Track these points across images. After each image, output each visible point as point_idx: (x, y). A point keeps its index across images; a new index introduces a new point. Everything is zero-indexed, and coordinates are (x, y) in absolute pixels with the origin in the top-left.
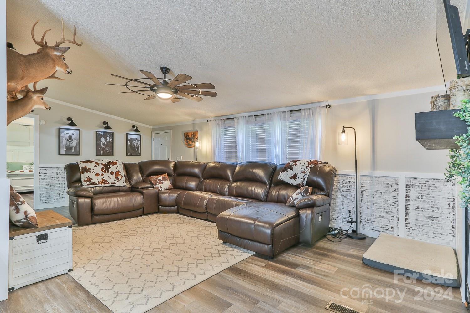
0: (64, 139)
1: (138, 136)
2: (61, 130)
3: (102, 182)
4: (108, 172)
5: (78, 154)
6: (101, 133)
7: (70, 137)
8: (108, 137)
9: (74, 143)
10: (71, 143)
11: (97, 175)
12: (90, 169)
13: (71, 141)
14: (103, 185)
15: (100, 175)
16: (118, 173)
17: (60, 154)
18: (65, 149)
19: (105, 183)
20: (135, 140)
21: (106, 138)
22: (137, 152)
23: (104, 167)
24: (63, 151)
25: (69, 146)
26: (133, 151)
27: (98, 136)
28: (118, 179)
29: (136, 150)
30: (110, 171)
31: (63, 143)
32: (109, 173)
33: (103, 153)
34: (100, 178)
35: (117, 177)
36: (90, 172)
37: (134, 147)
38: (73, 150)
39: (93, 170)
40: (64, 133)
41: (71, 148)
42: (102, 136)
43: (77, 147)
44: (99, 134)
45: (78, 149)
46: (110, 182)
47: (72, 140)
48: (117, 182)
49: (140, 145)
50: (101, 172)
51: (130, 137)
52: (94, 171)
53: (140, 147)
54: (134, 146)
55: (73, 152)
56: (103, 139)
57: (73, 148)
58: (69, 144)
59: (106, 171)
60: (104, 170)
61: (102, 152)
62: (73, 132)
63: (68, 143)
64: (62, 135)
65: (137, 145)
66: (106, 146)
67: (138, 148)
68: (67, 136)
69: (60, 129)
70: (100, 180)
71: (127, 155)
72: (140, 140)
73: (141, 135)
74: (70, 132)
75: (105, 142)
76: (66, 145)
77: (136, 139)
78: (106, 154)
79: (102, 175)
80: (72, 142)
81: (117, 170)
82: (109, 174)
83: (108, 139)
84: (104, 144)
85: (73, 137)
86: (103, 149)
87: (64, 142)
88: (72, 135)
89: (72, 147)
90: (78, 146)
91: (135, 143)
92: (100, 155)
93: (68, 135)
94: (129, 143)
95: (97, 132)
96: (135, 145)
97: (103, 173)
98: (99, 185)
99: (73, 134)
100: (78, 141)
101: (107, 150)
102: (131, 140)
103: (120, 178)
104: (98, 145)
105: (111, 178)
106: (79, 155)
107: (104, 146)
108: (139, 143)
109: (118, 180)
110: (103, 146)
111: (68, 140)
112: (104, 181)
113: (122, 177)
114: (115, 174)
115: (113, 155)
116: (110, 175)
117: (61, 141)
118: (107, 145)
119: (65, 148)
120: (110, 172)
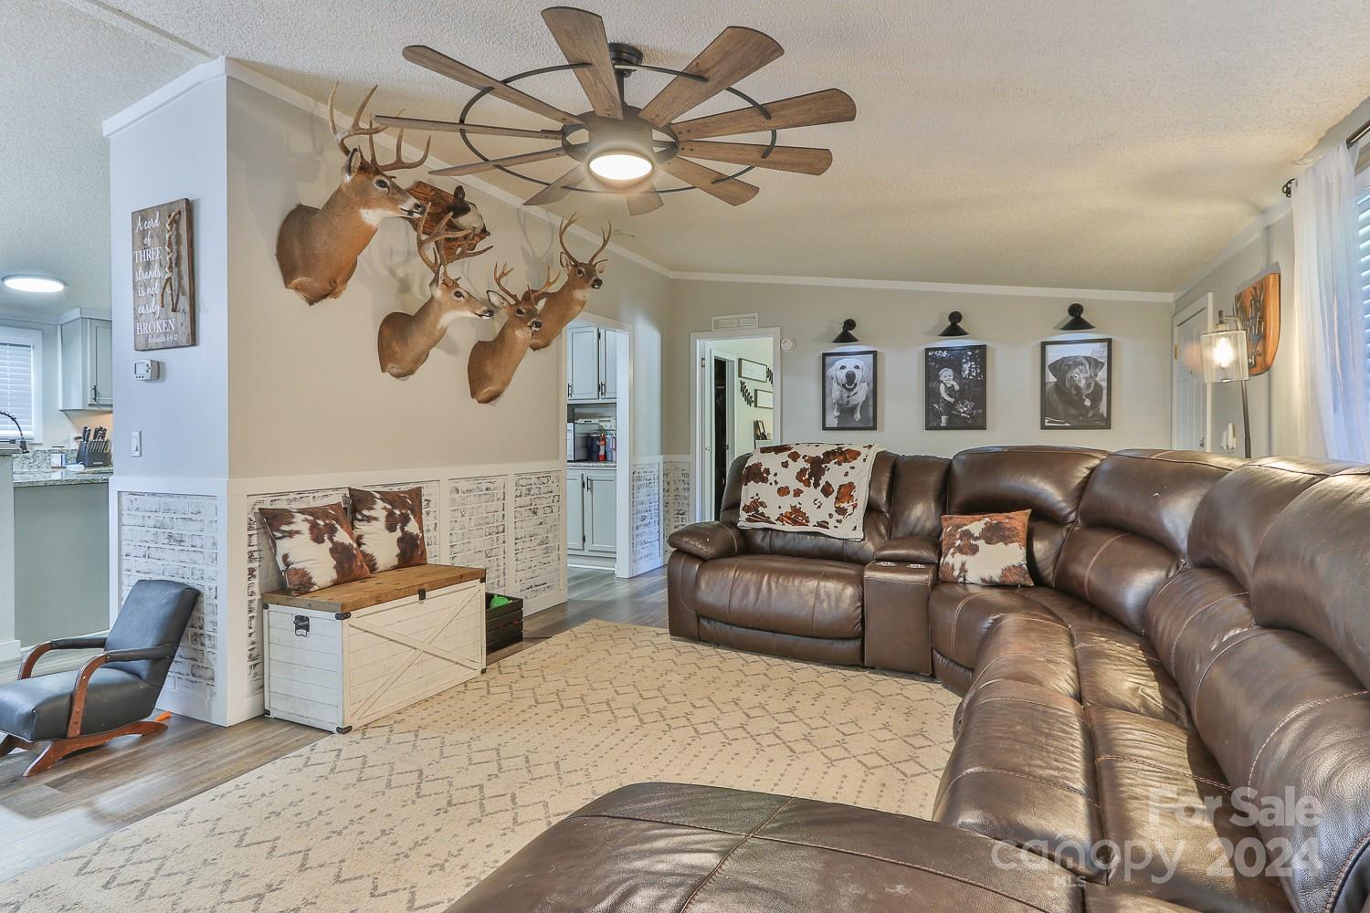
0: (835, 385)
1: (1098, 345)
2: (829, 359)
3: (788, 515)
4: (816, 485)
5: (871, 424)
6: (938, 353)
7: (851, 377)
8: (965, 366)
9: (861, 393)
10: (853, 392)
11: (783, 491)
12: (767, 471)
13: (852, 390)
14: (788, 527)
15: (792, 493)
16: (846, 491)
17: (825, 428)
18: (836, 414)
19: (795, 522)
20: (1082, 364)
21: (957, 370)
22: (1090, 414)
23: (808, 466)
24: (832, 420)
25: (848, 402)
26: (1073, 411)
27: (933, 364)
28: (841, 511)
29: (1088, 403)
30: (822, 483)
31: (833, 396)
32: (820, 488)
33: (949, 421)
34: (788, 503)
35: (842, 505)
36: (765, 480)
37: (1074, 392)
38: (858, 416)
39: (776, 475)
40: (834, 367)
41: (852, 410)
42: (943, 363)
43: (868, 405)
44: (934, 358)
45: (871, 409)
46: (813, 521)
47: (856, 385)
48: (837, 521)
49: (1104, 384)
50: (794, 485)
51: (1054, 354)
52: (775, 478)
53: (1105, 392)
54: (1077, 388)
55: (857, 420)
56: (947, 375)
57: (859, 408)
58: (848, 397)
59: (812, 481)
60: (807, 476)
61: (944, 419)
62: (858, 360)
63: (846, 395)
64: (831, 372)
65: (1088, 385)
66: (960, 396)
67: (1095, 397)
68: (842, 375)
69: (825, 355)
70: (786, 509)
71: (1043, 427)
72: (1104, 360)
73: (1109, 341)
74: (850, 363)
75: (954, 383)
76: (841, 402)
77: (1084, 357)
78: (957, 424)
79: (798, 493)
80: (855, 391)
81: (846, 481)
82: (818, 493)
83: (967, 372)
84: (950, 390)
85: (858, 374)
86: (949, 408)
87: (835, 392)
88: (855, 371)
89: (856, 406)
90: (871, 402)
91: (1080, 377)
92: (939, 428)
93: (845, 371)
94: (1051, 378)
95: (928, 350)
96: (1082, 384)
97: (801, 486)
98: (778, 526)
99: (857, 367)
100: (872, 385)
101: (963, 409)
102: (1061, 367)
103: (850, 510)
104: (931, 394)
105: (819, 507)
106: (874, 428)
107: (950, 395)
108: (1102, 374)
109: (840, 517)
110: (948, 398)
111: (844, 386)
112: (796, 516)
113: (855, 507)
114: (835, 494)
115: (983, 427)
116: (821, 497)
117: (827, 390)
118: (961, 391)
119: (838, 411)
120: (821, 486)
